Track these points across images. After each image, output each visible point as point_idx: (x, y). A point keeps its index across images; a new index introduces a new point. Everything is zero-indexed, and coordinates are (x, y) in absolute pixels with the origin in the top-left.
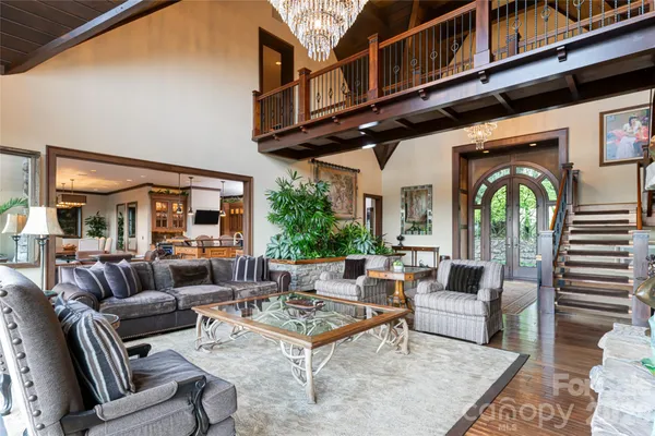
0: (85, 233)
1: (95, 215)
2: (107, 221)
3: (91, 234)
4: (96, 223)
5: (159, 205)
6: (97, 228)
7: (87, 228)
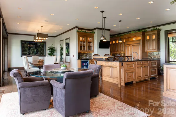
0: (47, 54)
1: (51, 46)
2: (55, 49)
3: (50, 54)
4: (51, 50)
5: (81, 39)
6: (52, 52)
7: (48, 52)
